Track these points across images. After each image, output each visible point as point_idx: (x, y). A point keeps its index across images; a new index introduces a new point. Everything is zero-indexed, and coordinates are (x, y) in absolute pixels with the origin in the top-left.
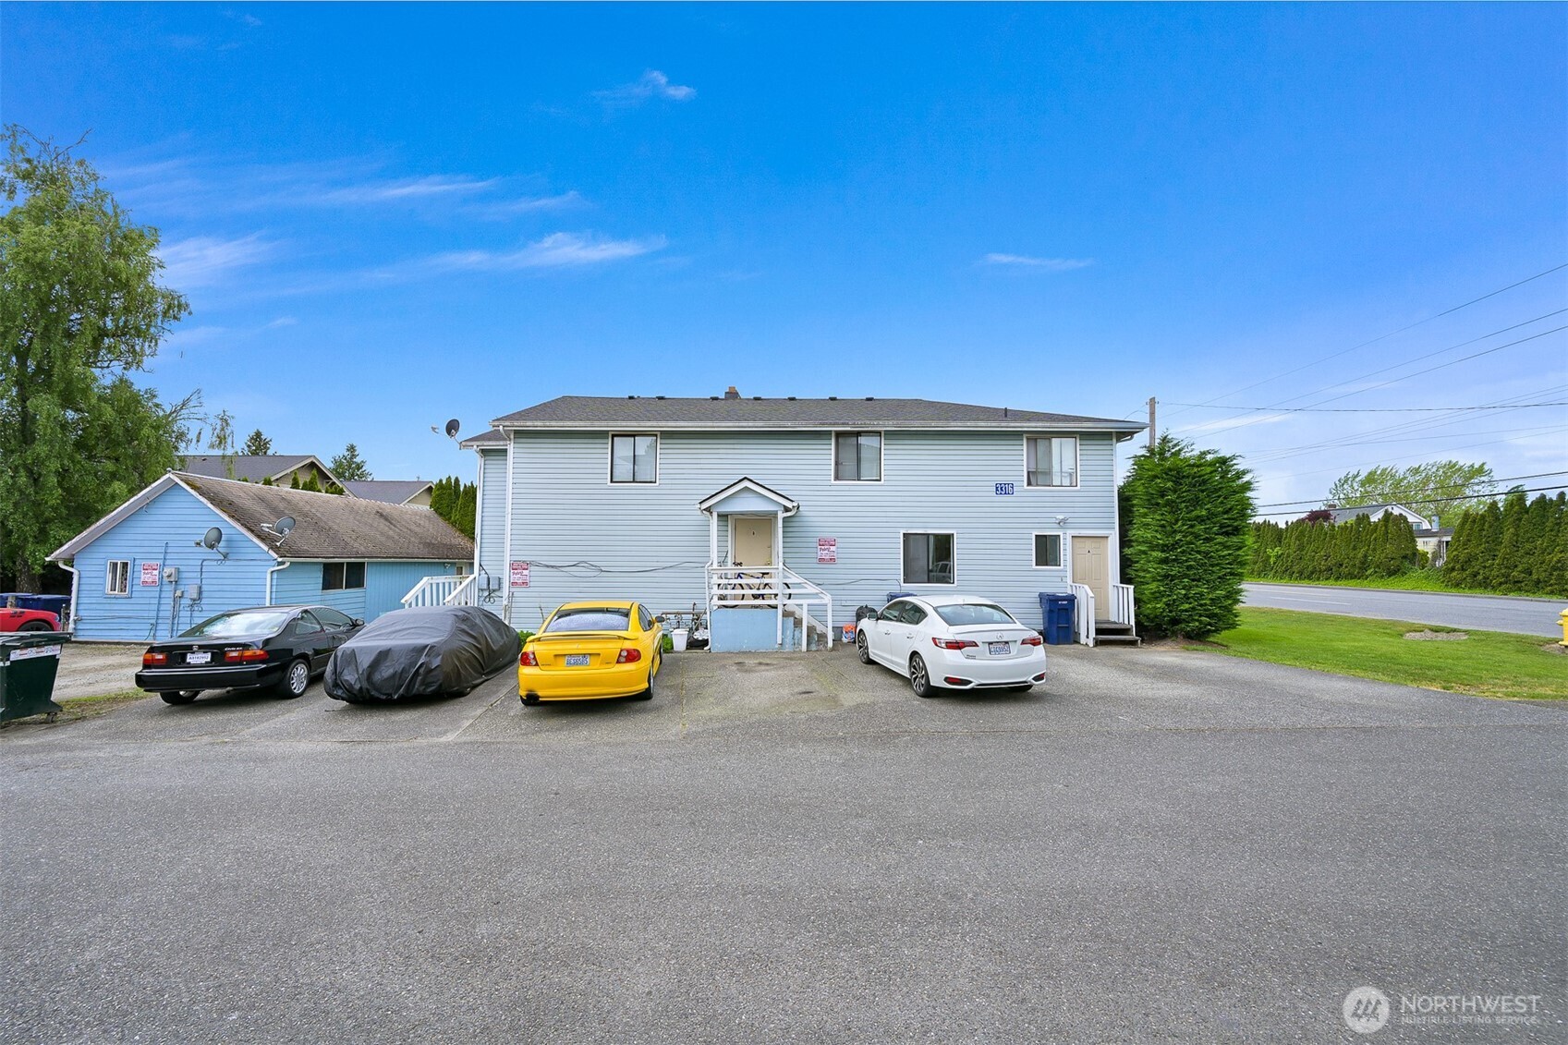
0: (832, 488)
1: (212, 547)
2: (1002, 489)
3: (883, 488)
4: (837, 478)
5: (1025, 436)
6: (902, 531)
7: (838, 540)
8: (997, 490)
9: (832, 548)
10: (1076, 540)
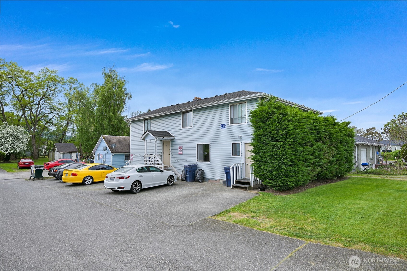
0: (182, 130)
1: (105, 151)
2: (223, 126)
3: (192, 129)
4: (183, 127)
5: (230, 105)
6: (197, 143)
7: (183, 147)
8: (221, 127)
9: (182, 150)
10: (246, 145)
